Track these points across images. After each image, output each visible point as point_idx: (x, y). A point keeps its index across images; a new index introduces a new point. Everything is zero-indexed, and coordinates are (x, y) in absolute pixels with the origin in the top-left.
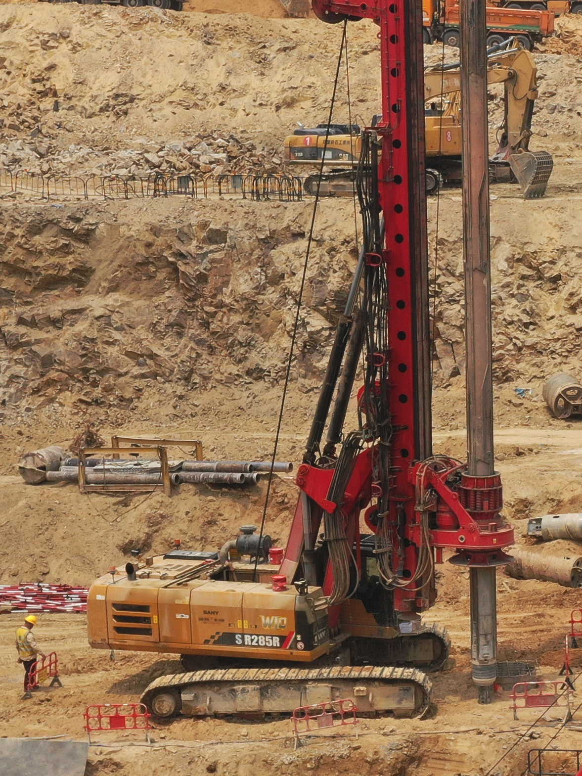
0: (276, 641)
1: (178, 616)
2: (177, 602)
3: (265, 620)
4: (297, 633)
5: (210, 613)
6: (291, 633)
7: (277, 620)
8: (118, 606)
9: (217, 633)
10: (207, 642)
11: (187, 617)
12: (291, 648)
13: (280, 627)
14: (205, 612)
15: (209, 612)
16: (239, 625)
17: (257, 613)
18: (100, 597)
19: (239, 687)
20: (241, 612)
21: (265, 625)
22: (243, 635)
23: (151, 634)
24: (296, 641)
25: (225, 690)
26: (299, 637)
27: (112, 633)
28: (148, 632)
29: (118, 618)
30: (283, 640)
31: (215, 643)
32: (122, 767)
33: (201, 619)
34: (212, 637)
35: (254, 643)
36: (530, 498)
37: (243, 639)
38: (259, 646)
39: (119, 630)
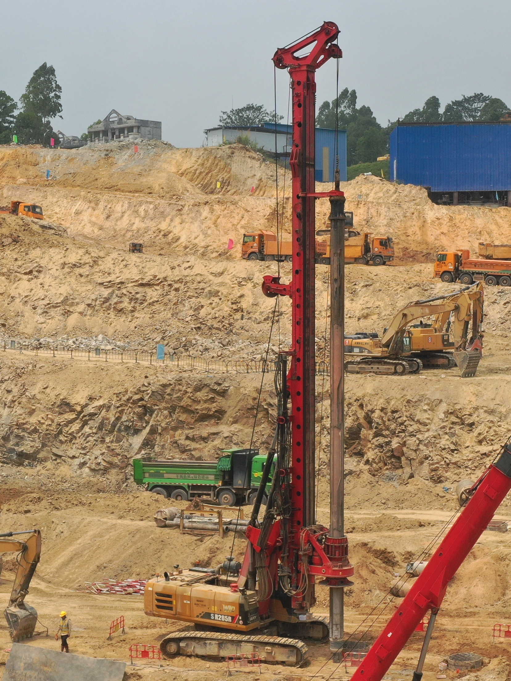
0: (230, 619)
1: (185, 602)
2: (185, 594)
3: (225, 607)
4: (240, 615)
5: (200, 601)
6: (237, 616)
7: (231, 608)
8: (158, 594)
9: (203, 612)
10: (198, 616)
11: (189, 602)
12: (236, 623)
13: (232, 611)
14: (197, 601)
16: (213, 609)
17: (222, 603)
18: (150, 589)
19: (208, 642)
20: (214, 602)
21: (225, 610)
22: (214, 614)
23: (172, 610)
24: (239, 620)
25: (202, 643)
26: (240, 618)
27: (155, 608)
28: (171, 609)
29: (158, 600)
30: (233, 618)
31: (202, 617)
32: (142, 678)
33: (195, 604)
34: (200, 614)
35: (219, 619)
36: (413, 552)
37: (214, 616)
38: (221, 621)
39: (158, 607)
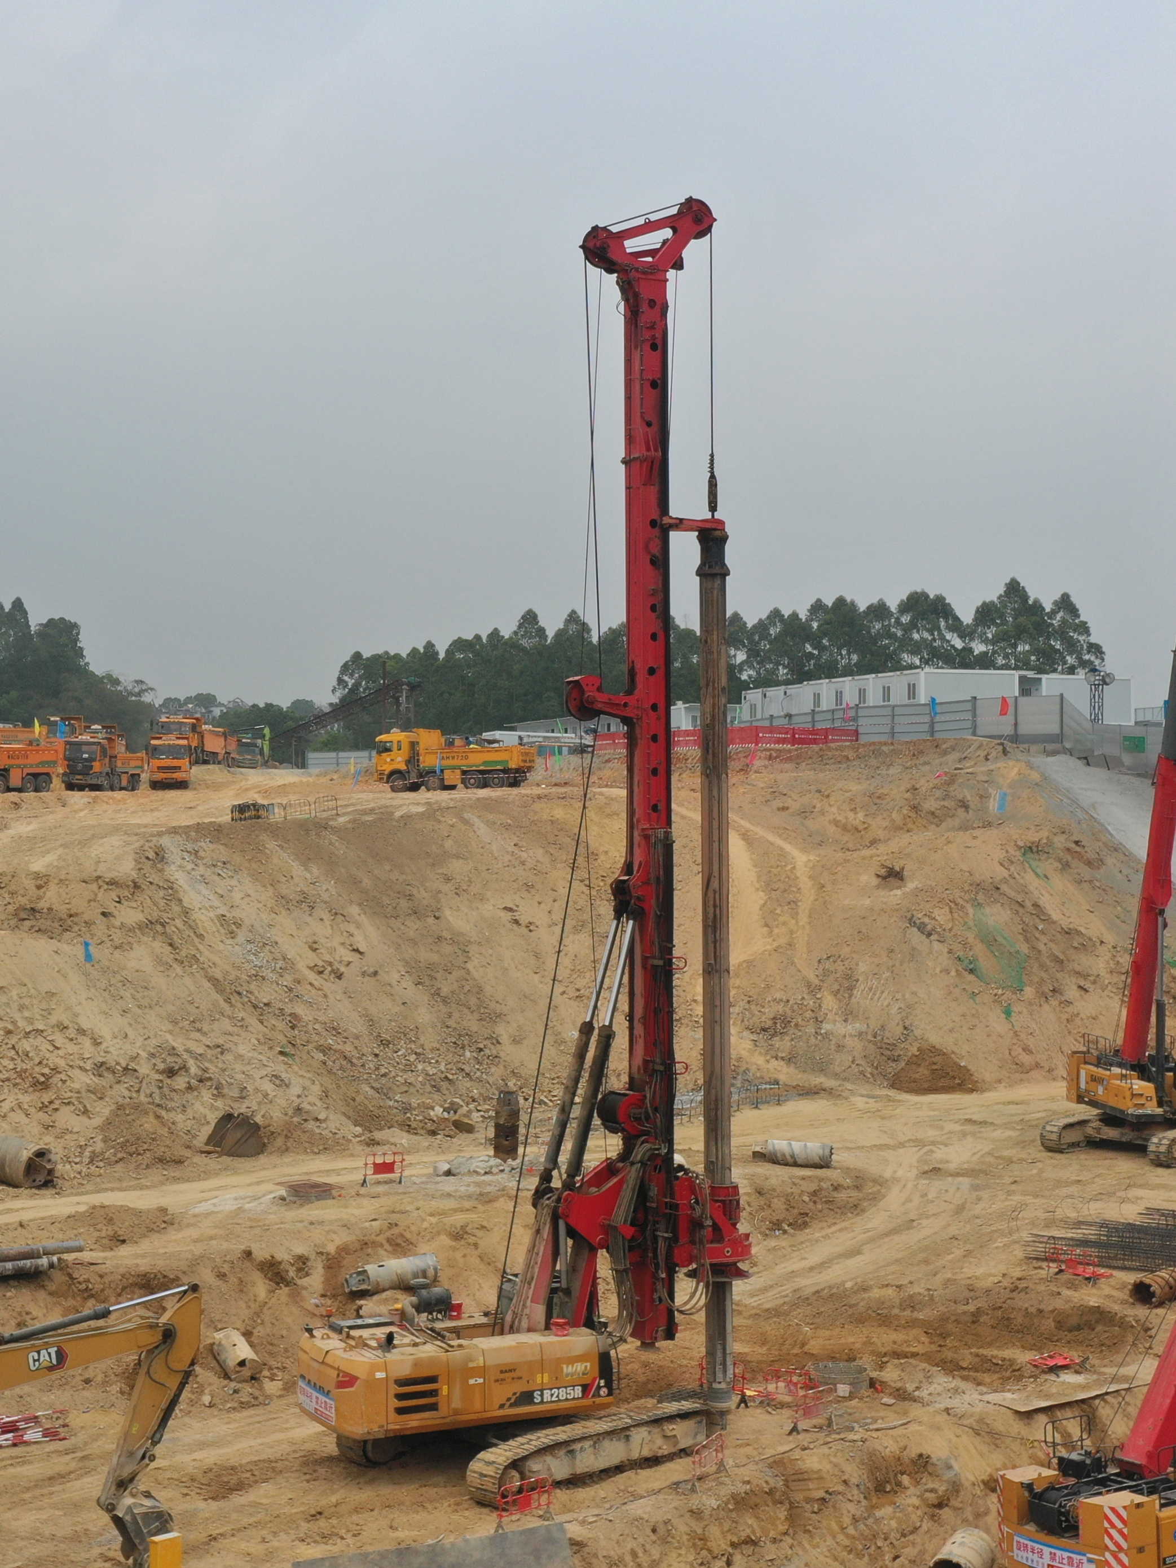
0: (578, 1391)
1: (472, 1382)
2: (471, 1365)
3: (567, 1369)
4: (601, 1378)
6: (594, 1379)
7: (580, 1367)
8: (401, 1382)
9: (515, 1394)
10: (502, 1406)
12: (593, 1396)
13: (584, 1374)
14: (502, 1372)
15: (506, 1371)
16: (539, 1380)
17: (559, 1362)
18: (380, 1375)
20: (541, 1365)
21: (567, 1375)
22: (542, 1391)
23: (436, 1409)
24: (599, 1387)
25: (562, 1453)
26: (602, 1383)
27: (392, 1415)
28: (433, 1407)
29: (400, 1397)
30: (586, 1388)
31: (511, 1406)
34: (509, 1399)
35: (554, 1399)
37: (542, 1395)
38: (559, 1401)
39: (400, 1411)
